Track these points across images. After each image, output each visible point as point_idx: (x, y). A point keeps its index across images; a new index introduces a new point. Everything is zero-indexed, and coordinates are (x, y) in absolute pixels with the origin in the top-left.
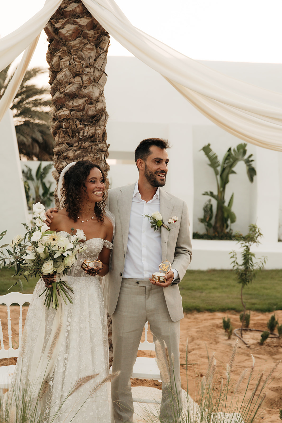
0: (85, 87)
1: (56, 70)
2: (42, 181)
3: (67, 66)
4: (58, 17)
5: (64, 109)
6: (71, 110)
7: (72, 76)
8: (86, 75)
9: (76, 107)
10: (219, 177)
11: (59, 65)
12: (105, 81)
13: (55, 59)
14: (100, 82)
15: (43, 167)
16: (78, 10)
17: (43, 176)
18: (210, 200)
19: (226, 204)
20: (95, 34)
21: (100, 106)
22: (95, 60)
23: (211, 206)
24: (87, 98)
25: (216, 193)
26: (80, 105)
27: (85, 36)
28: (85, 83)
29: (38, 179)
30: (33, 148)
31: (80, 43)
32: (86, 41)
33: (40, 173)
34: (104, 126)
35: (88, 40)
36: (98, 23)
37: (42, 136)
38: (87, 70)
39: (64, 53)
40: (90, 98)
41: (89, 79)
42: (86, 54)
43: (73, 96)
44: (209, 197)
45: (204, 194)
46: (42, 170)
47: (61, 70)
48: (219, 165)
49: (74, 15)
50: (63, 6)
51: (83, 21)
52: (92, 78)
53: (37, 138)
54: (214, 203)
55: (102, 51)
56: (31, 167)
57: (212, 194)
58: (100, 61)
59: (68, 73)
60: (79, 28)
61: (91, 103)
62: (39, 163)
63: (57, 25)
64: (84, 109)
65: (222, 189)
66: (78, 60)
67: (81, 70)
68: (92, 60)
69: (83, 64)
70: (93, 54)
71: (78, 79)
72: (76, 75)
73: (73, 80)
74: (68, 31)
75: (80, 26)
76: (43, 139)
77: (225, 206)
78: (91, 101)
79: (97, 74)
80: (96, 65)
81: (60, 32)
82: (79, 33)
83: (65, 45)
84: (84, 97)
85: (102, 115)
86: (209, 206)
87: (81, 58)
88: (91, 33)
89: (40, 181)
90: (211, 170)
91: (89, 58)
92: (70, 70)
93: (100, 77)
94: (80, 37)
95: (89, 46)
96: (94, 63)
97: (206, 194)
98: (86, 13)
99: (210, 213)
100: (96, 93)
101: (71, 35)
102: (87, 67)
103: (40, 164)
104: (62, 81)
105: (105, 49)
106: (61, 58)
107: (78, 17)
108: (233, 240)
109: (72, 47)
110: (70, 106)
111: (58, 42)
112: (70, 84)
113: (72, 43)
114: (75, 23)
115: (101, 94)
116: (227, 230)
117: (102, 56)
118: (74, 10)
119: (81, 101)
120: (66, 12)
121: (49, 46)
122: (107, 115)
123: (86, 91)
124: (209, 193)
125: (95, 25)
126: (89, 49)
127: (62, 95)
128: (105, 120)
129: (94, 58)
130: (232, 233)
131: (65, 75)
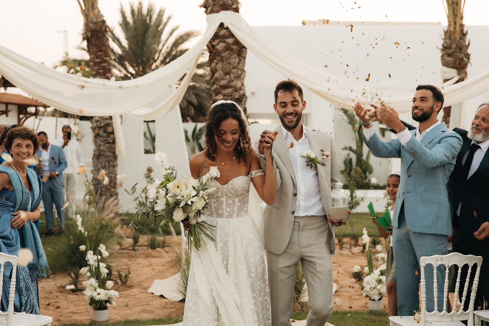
0: (232, 81)
1: (214, 71)
2: (198, 142)
3: (221, 69)
4: (215, 38)
5: (220, 95)
6: (224, 96)
7: (224, 75)
8: (233, 73)
9: (227, 93)
10: (357, 133)
11: (216, 68)
12: (245, 76)
13: (213, 65)
14: (242, 77)
15: (198, 128)
16: (227, 34)
17: (199, 137)
18: (349, 155)
19: (364, 157)
20: (238, 48)
21: (242, 92)
22: (238, 64)
23: (351, 159)
24: (233, 88)
25: (354, 147)
26: (229, 93)
27: (232, 50)
28: (232, 78)
29: (194, 140)
30: (188, 111)
31: (229, 54)
32: (232, 53)
33: (196, 134)
34: (245, 104)
35: (234, 52)
36: (239, 41)
37: (197, 98)
38: (233, 70)
39: (219, 61)
40: (236, 88)
41: (235, 76)
42: (232, 61)
43: (225, 87)
44: (347, 152)
45: (344, 149)
46: (197, 131)
47: (217, 71)
48: (356, 123)
49: (224, 37)
50: (218, 31)
51: (230, 41)
52: (236, 76)
53: (193, 101)
54: (353, 157)
55: (242, 58)
56: (187, 129)
57: (351, 149)
58: (241, 64)
59: (221, 73)
60: (228, 45)
61: (236, 91)
62: (194, 124)
63: (214, 43)
64: (232, 95)
65: (360, 144)
66: (227, 65)
67: (229, 71)
68: (236, 64)
69: (230, 67)
70: (237, 60)
71: (228, 76)
72: (226, 74)
73: (224, 77)
74: (221, 47)
75: (228, 44)
76: (198, 101)
77: (363, 159)
78: (236, 90)
79: (240, 72)
80: (239, 67)
81: (216, 48)
82: (228, 48)
83: (219, 56)
84: (231, 87)
85: (243, 98)
86: (348, 160)
87: (229, 63)
88: (235, 47)
89: (196, 142)
90: (350, 127)
91: (234, 63)
92: (223, 71)
93: (241, 74)
94: (228, 50)
95: (234, 56)
96: (238, 66)
97: (345, 148)
98: (231, 35)
99: (349, 165)
100: (239, 84)
101: (223, 50)
102: (233, 68)
103: (196, 126)
104: (218, 78)
105: (244, 56)
106: (217, 64)
107: (227, 38)
108: (371, 189)
109: (223, 57)
110: (223, 93)
111: (215, 54)
112: (223, 79)
113: (224, 54)
114: (225, 42)
115: (243, 85)
116: (367, 181)
117: (243, 61)
118: (224, 34)
119: (230, 90)
120: (219, 35)
121: (209, 56)
122: (246, 98)
123: (233, 84)
124: (348, 148)
125: (237, 42)
126: (234, 58)
127: (218, 87)
128: (246, 101)
129: (237, 63)
130: (370, 183)
131: (220, 74)
